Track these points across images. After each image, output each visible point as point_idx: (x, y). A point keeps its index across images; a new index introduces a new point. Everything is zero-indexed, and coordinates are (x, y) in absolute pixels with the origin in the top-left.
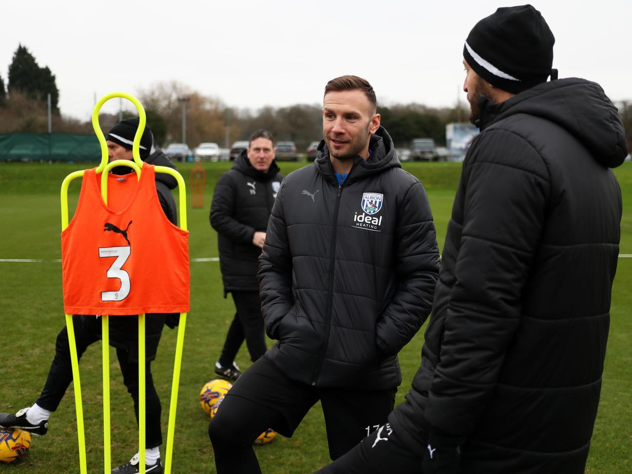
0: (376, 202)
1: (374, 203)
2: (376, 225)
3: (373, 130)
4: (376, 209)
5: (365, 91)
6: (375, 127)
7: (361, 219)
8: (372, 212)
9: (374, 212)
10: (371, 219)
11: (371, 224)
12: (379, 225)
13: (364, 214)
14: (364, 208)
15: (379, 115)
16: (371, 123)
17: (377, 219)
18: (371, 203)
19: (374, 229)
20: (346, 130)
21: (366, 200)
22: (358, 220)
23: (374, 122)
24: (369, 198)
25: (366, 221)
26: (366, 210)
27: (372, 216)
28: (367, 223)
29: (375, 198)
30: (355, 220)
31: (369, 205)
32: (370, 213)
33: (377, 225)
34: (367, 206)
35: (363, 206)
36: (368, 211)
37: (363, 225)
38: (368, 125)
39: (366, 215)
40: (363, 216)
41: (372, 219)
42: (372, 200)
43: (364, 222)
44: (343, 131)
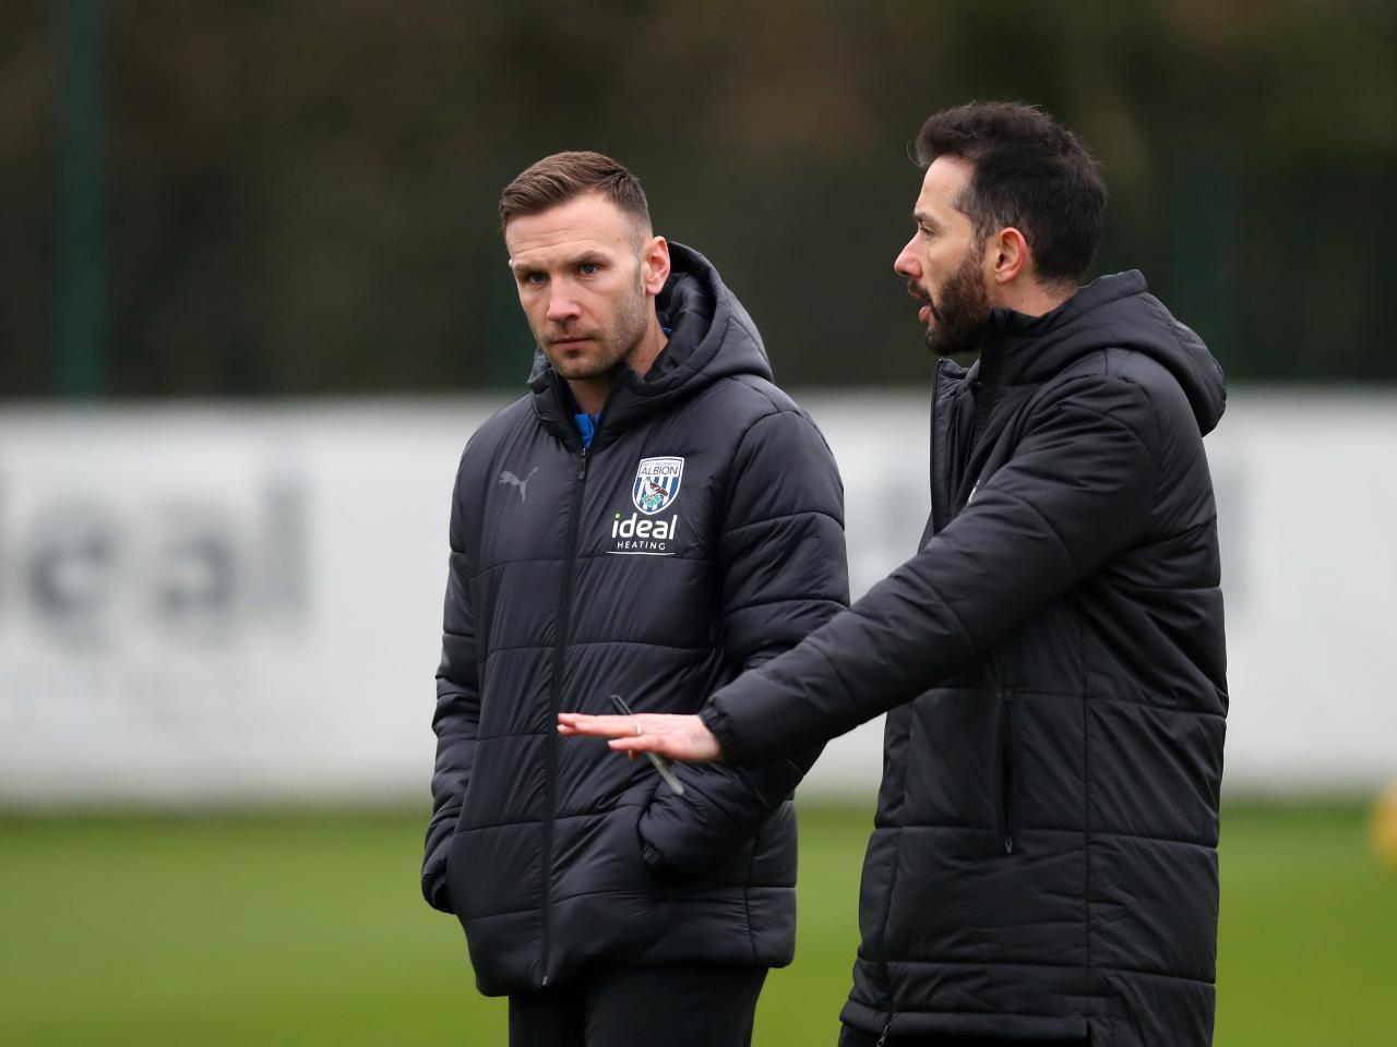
0: (666, 479)
1: (660, 484)
2: (661, 541)
3: (655, 283)
4: (666, 499)
5: (608, 189)
6: (658, 275)
7: (627, 529)
8: (655, 507)
9: (660, 506)
10: (650, 524)
11: (652, 539)
12: (671, 537)
13: (635, 515)
14: (637, 501)
15: (660, 238)
16: (646, 266)
17: (665, 524)
18: (653, 485)
19: (657, 550)
20: (580, 304)
21: (644, 476)
22: (623, 534)
23: (654, 260)
24: (652, 471)
25: (640, 534)
26: (641, 505)
27: (653, 519)
28: (642, 539)
29: (666, 470)
30: (614, 535)
31: (650, 492)
32: (649, 510)
33: (666, 541)
34: (644, 493)
35: (636, 495)
36: (645, 507)
37: (631, 544)
38: (637, 275)
39: (641, 517)
40: (632, 522)
41: (655, 527)
42: (659, 475)
43: (635, 537)
44: (575, 310)
